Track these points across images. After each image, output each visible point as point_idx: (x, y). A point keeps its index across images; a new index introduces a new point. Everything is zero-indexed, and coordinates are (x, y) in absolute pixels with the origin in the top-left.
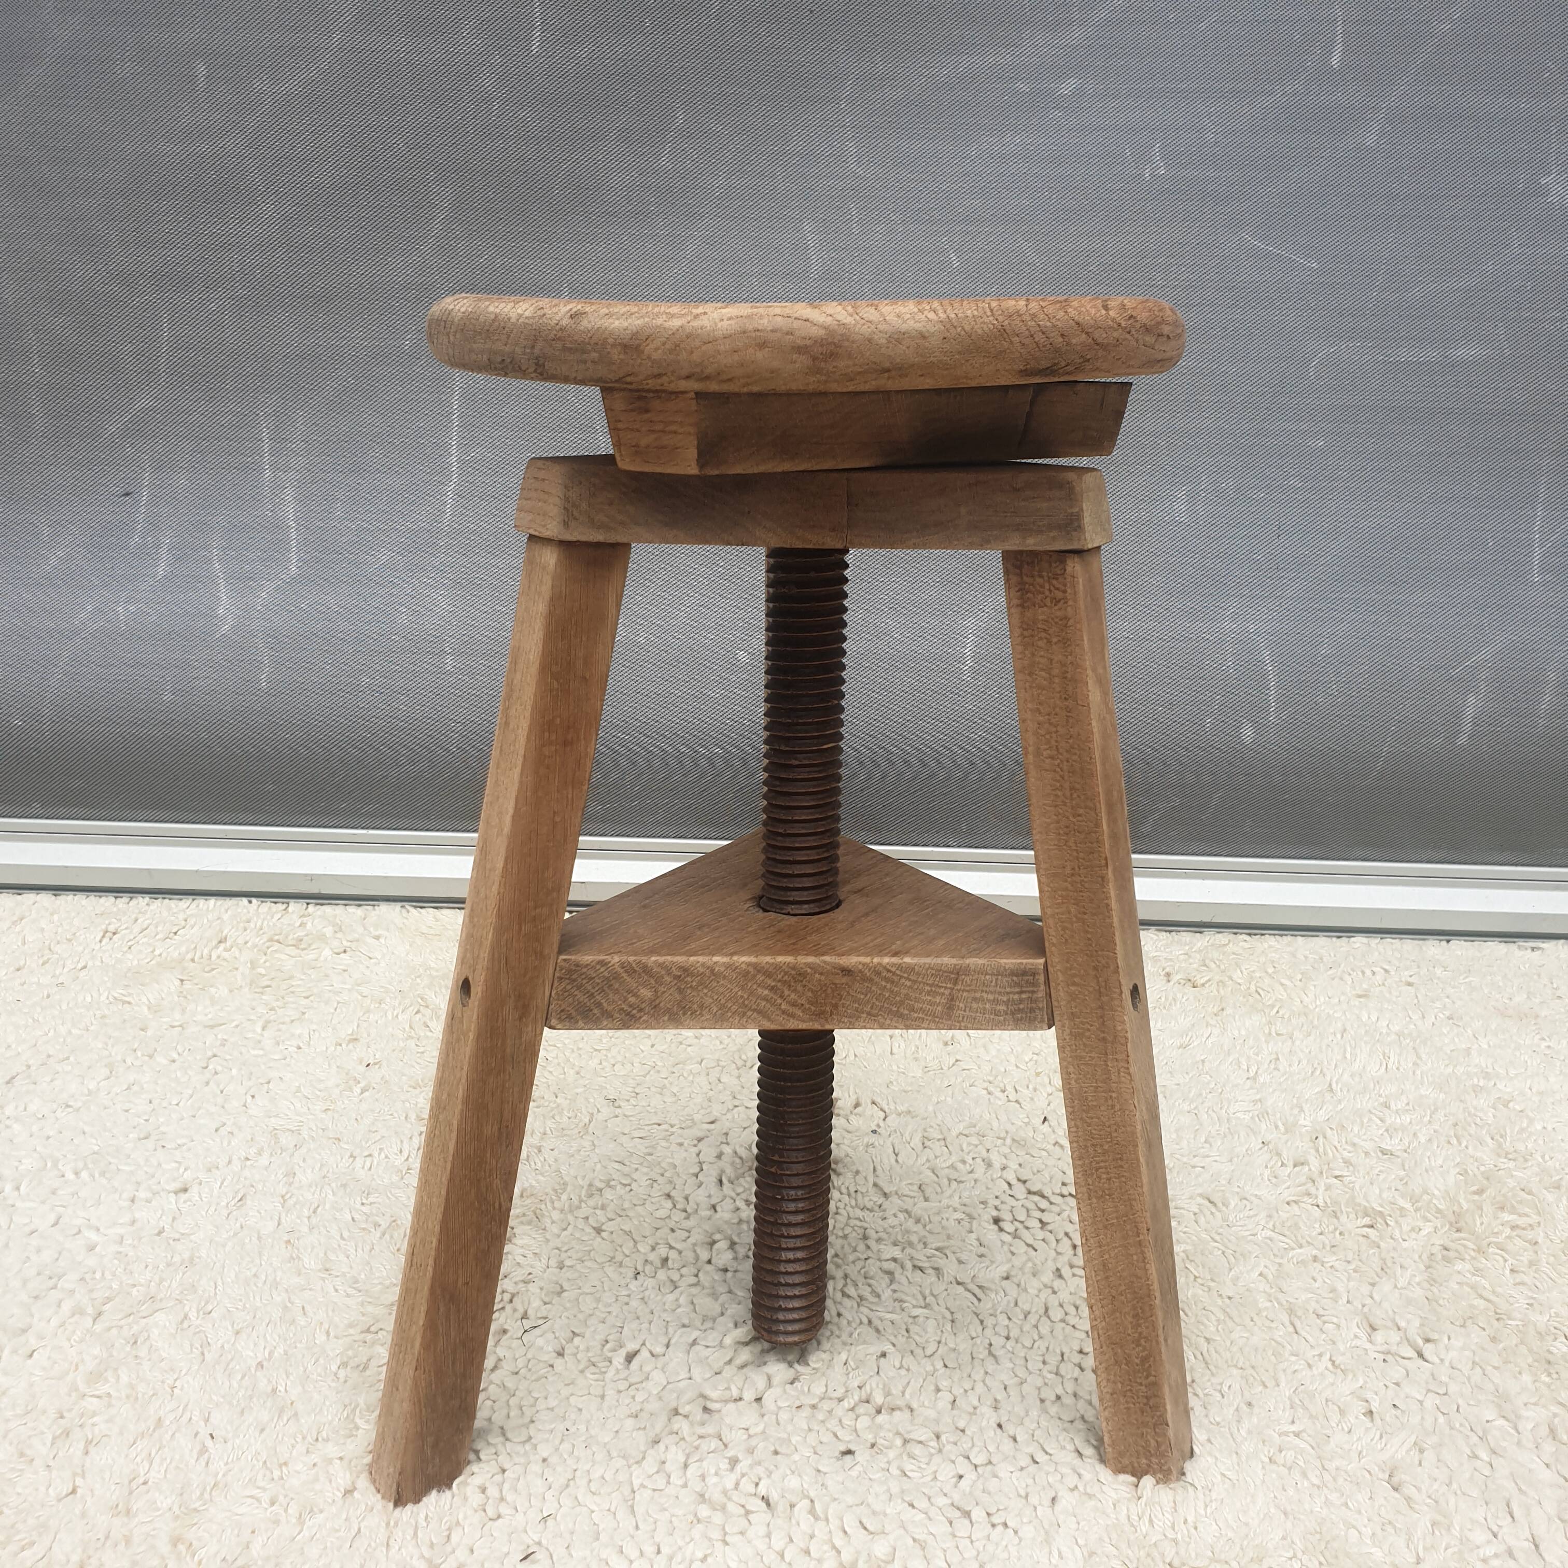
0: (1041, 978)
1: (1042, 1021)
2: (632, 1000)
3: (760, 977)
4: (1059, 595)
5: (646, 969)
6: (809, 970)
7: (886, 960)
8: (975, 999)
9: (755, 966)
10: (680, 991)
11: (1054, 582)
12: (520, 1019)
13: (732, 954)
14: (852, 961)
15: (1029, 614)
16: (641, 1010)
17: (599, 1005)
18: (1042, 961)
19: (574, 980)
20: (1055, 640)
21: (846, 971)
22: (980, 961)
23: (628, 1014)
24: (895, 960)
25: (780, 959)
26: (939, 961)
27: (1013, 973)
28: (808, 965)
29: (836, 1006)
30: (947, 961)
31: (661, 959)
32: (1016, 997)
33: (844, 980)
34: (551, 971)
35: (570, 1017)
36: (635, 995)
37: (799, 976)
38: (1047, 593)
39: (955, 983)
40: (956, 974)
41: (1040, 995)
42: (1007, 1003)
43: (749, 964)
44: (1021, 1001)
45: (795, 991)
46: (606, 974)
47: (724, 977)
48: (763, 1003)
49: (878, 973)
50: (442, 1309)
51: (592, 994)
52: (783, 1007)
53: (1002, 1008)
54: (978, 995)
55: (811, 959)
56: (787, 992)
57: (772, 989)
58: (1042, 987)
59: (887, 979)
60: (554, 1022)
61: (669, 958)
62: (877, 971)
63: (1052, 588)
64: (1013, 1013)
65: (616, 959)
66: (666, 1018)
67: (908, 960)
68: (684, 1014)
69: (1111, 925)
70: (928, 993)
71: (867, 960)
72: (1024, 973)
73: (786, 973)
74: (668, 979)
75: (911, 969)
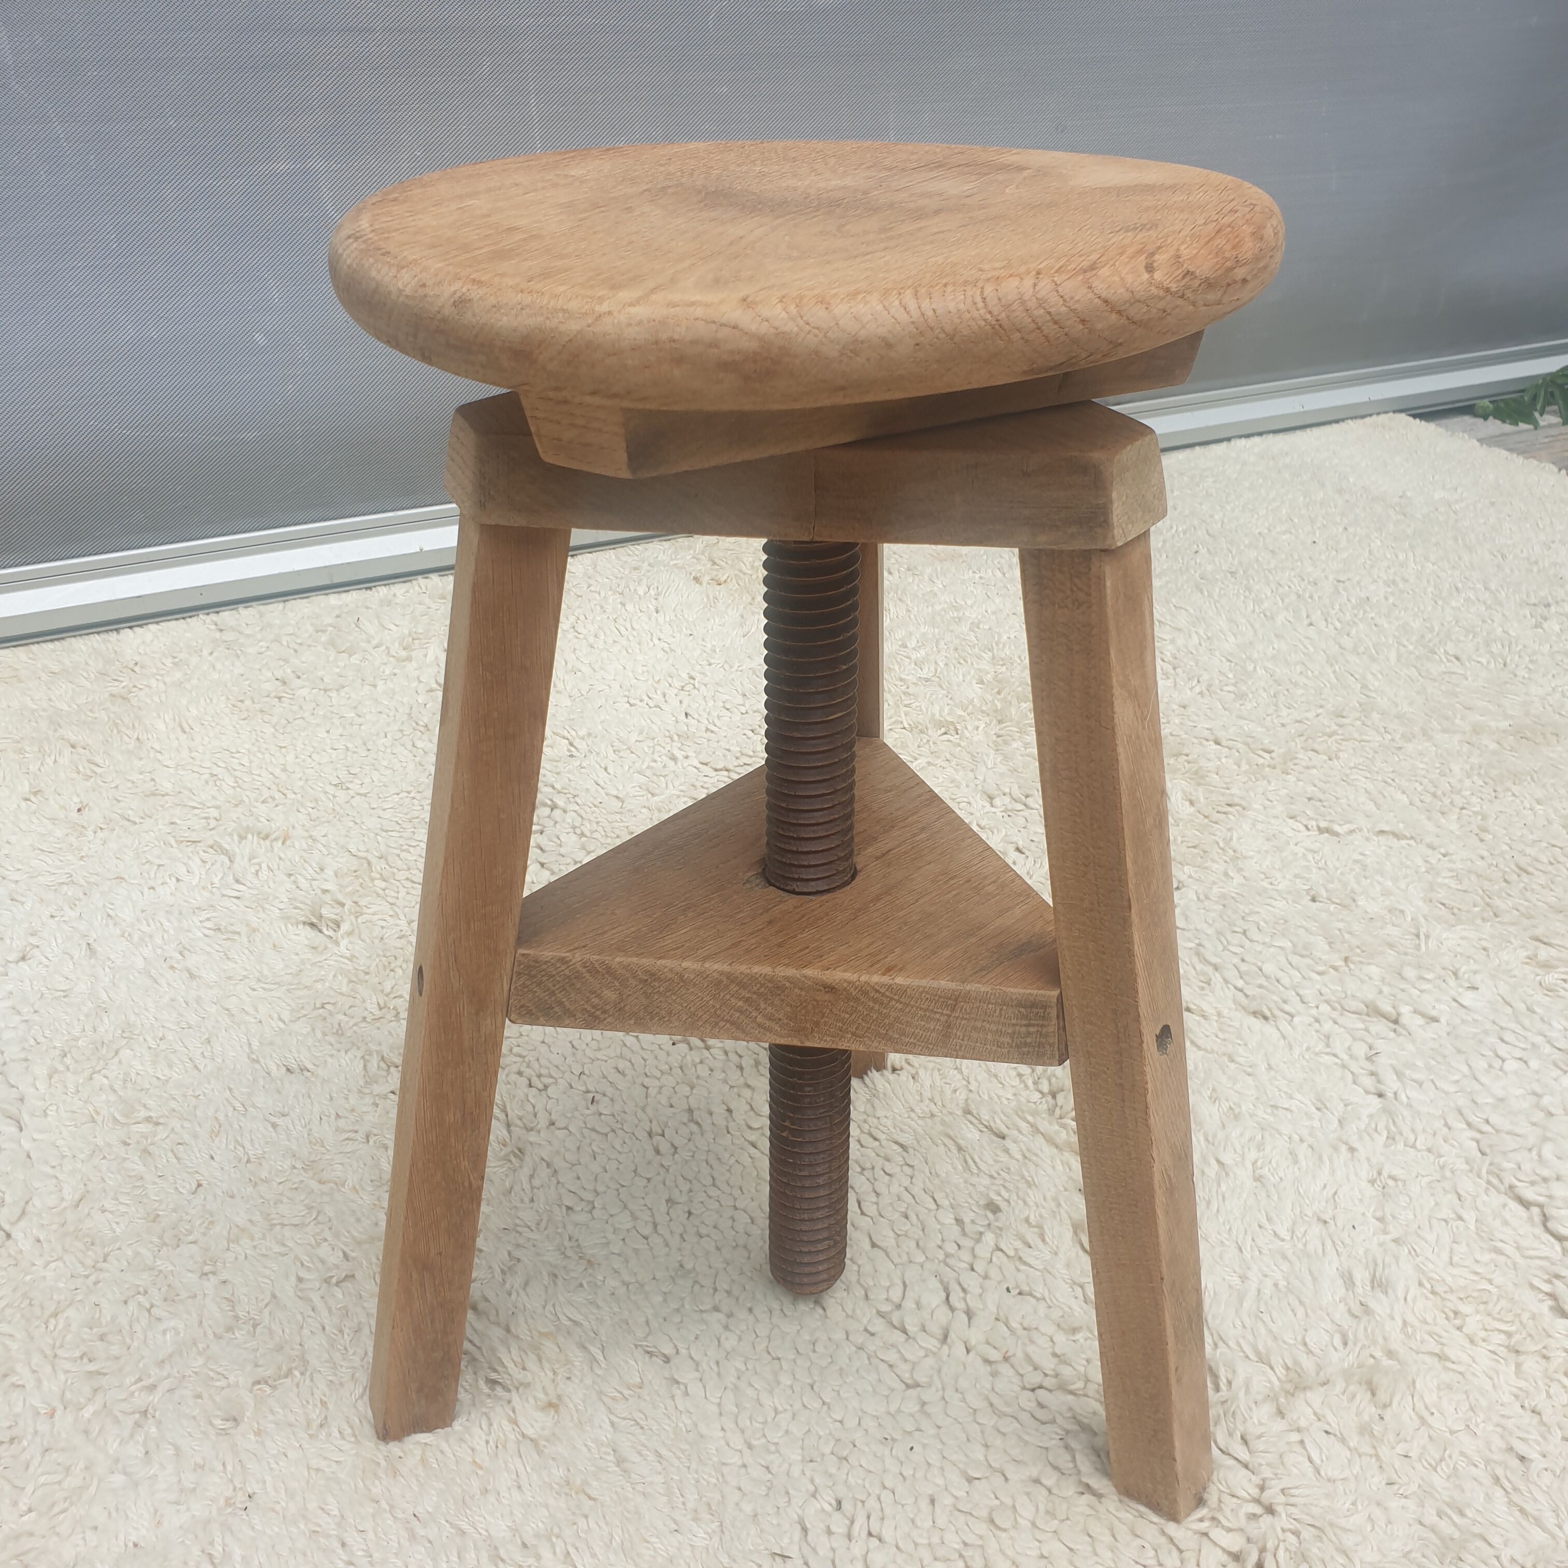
0: (1054, 1012)
1: (1053, 1056)
2: (596, 1001)
3: (733, 988)
4: (1083, 597)
5: (609, 971)
6: (788, 984)
7: (876, 979)
8: (975, 1028)
9: (729, 975)
10: (647, 996)
11: (1076, 580)
12: (477, 1014)
13: (705, 959)
14: (838, 976)
15: (1047, 613)
16: (604, 1012)
17: (560, 1003)
18: (1056, 993)
19: (535, 976)
20: (1076, 648)
21: (830, 988)
22: (983, 988)
23: (591, 1015)
24: (886, 979)
25: (756, 969)
26: (935, 984)
27: (1020, 1004)
28: (787, 978)
29: (817, 1024)
30: (945, 984)
31: (626, 960)
32: (1023, 1029)
33: (827, 997)
34: (509, 966)
35: (530, 1013)
36: (598, 996)
37: (776, 988)
38: (1069, 592)
39: (953, 1010)
40: (953, 1001)
41: (1051, 1029)
42: (1012, 1035)
43: (722, 973)
44: (1029, 1034)
45: (772, 1004)
46: (567, 972)
47: (695, 985)
48: (737, 1015)
49: (866, 993)
50: (415, 1276)
51: (553, 992)
52: (759, 1020)
53: (1007, 1040)
54: (979, 1024)
55: (791, 972)
56: (763, 1006)
57: (747, 1000)
58: (1055, 1021)
59: (875, 1000)
60: (513, 1016)
61: (635, 959)
62: (864, 990)
63: (1075, 589)
64: (1018, 1046)
65: (578, 956)
66: (632, 1022)
67: (900, 980)
68: (651, 1019)
69: (1133, 971)
70: (922, 1018)
71: (853, 977)
72: (1033, 1005)
73: (762, 985)
74: (633, 982)
75: (903, 991)
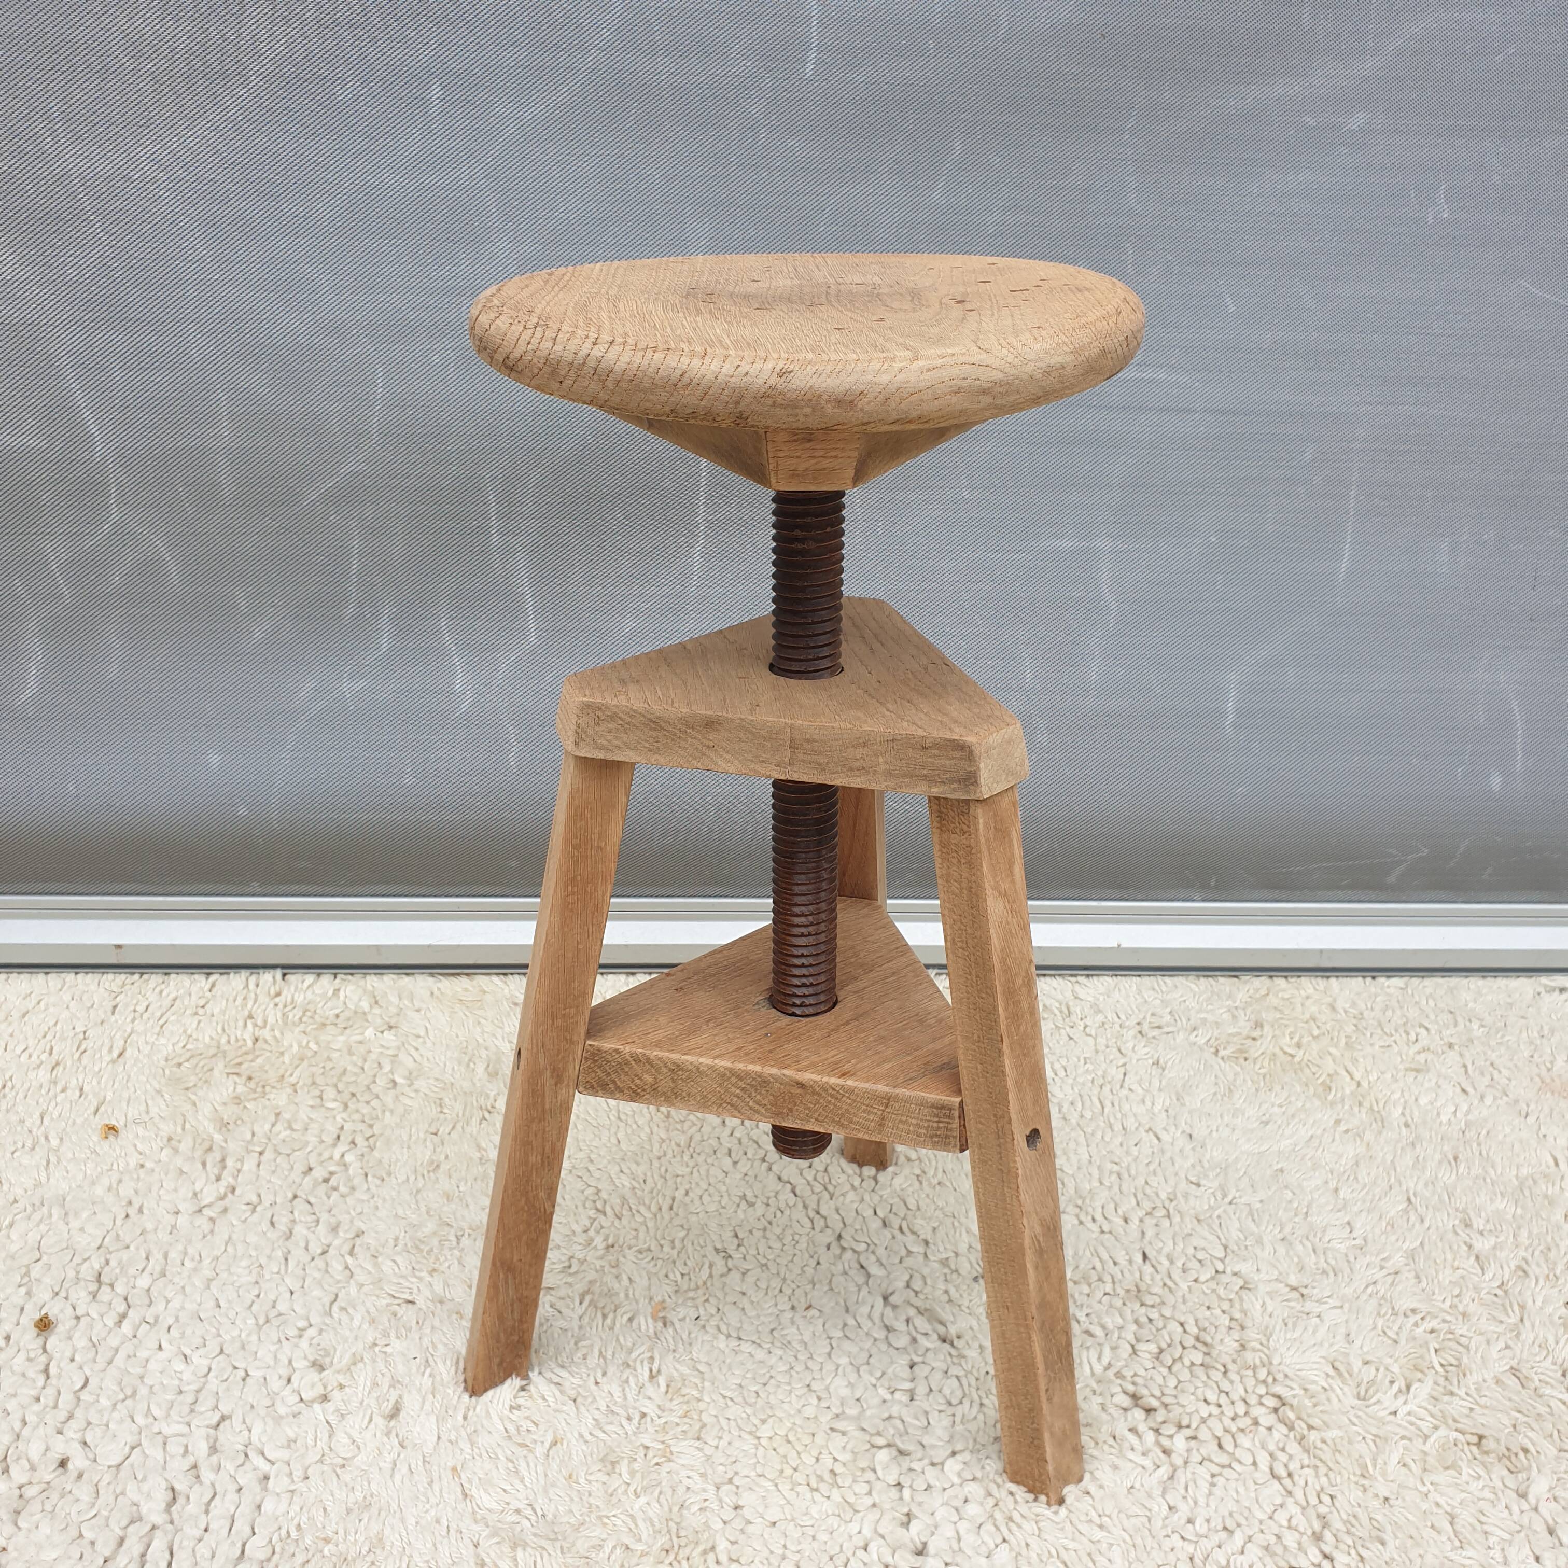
0: (956, 1114)
1: (955, 1146)
2: (638, 1082)
3: (734, 1080)
4: (966, 828)
5: (648, 1061)
6: (772, 1080)
7: (833, 1080)
8: (901, 1121)
9: (730, 1070)
10: (674, 1081)
11: (963, 819)
12: (556, 1084)
13: (715, 1058)
14: (807, 1077)
15: (945, 836)
16: (644, 1090)
17: (614, 1082)
18: (958, 1100)
19: (597, 1061)
20: (963, 861)
21: (801, 1085)
22: (908, 1093)
23: (634, 1092)
24: (840, 1081)
25: (751, 1067)
26: (874, 1087)
27: (933, 1106)
28: (771, 1075)
29: (791, 1110)
30: (881, 1088)
31: (661, 1054)
32: (935, 1125)
33: (799, 1091)
34: (580, 1053)
35: (592, 1087)
36: (640, 1078)
37: (763, 1082)
39: (886, 1107)
40: (887, 1100)
41: (954, 1126)
42: (927, 1128)
43: (726, 1068)
44: (939, 1128)
45: (760, 1094)
46: (619, 1060)
47: (707, 1075)
48: (735, 1099)
49: (826, 1091)
50: (501, 1275)
51: (609, 1073)
52: (751, 1104)
53: (923, 1131)
54: (904, 1119)
55: (774, 1071)
56: (754, 1094)
57: (743, 1089)
58: (957, 1120)
59: (832, 1096)
60: (581, 1089)
61: (667, 1054)
62: (824, 1088)
63: (961, 823)
64: (931, 1137)
65: (628, 1049)
66: (662, 1099)
67: (850, 1082)
68: (676, 1098)
69: (1005, 1087)
70: (864, 1111)
71: (817, 1078)
72: (942, 1107)
73: (754, 1079)
74: (664, 1070)
75: (851, 1091)
